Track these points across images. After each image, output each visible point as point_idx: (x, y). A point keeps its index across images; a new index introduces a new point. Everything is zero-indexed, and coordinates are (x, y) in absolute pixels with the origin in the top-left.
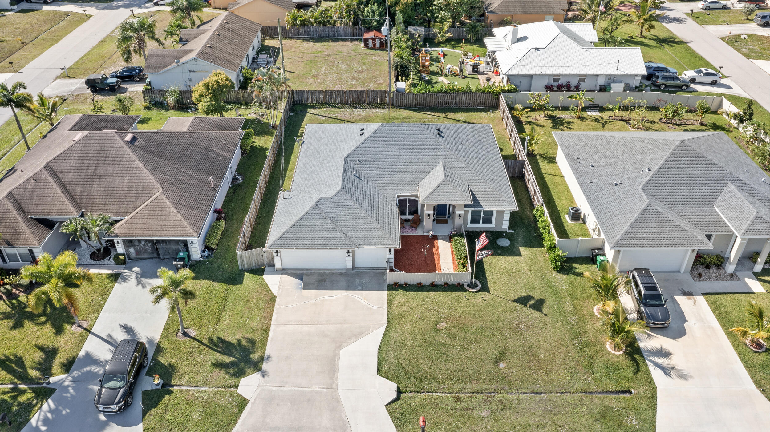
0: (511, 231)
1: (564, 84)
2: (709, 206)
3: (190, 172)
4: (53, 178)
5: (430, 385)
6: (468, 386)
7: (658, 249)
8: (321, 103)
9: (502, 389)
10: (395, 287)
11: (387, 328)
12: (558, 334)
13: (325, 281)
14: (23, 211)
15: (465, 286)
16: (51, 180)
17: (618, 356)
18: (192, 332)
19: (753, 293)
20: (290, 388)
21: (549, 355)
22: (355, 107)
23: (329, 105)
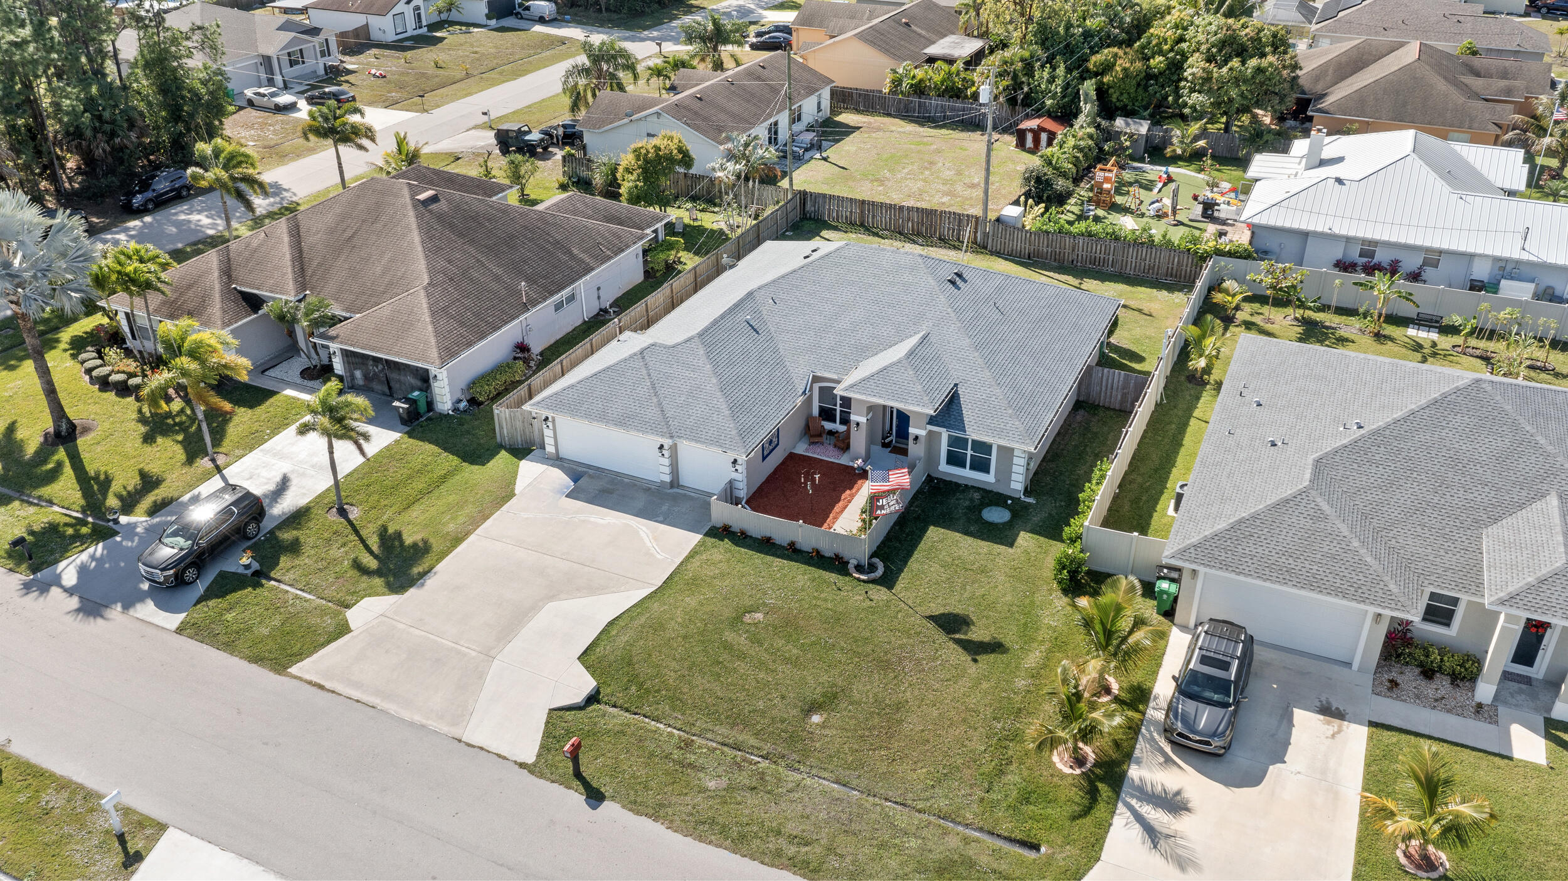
0: (1031, 500)
1: (1385, 265)
2: (1469, 532)
3: (498, 271)
4: (291, 235)
5: (655, 706)
6: (723, 730)
7: (1277, 587)
8: (852, 224)
9: (783, 757)
10: (722, 532)
11: (655, 592)
12: (972, 701)
13: (611, 493)
14: (229, 277)
15: (851, 567)
16: (286, 239)
17: (1063, 776)
18: (354, 513)
19: (1510, 758)
20: (423, 633)
21: (923, 731)
22: (913, 240)
23: (868, 230)
